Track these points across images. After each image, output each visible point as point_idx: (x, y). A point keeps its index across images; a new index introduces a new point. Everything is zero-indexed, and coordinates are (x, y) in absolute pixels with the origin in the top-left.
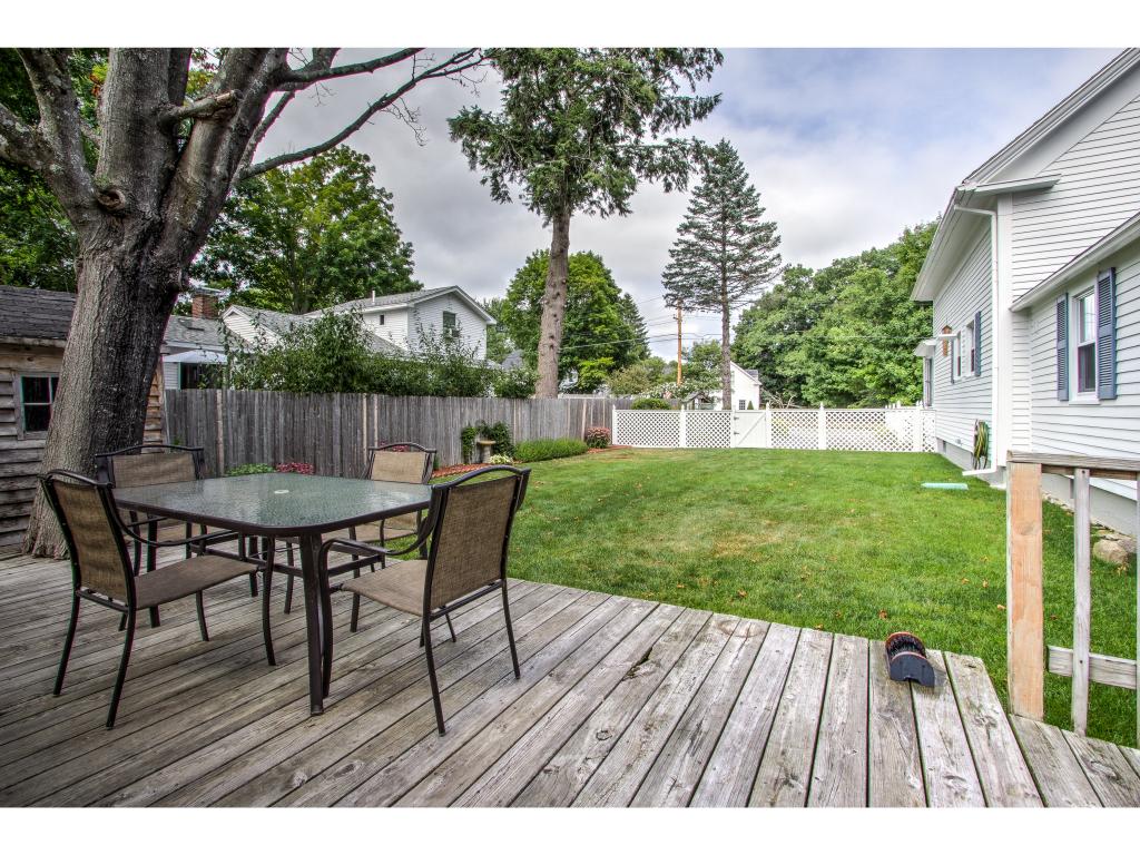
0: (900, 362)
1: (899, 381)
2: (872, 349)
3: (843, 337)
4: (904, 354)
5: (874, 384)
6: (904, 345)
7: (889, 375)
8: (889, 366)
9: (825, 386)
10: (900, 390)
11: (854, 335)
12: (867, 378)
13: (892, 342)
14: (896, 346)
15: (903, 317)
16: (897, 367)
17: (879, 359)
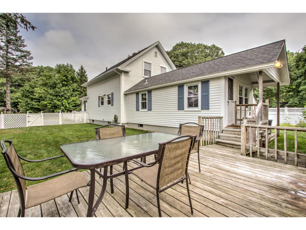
0: (58, 100)
1: (58, 105)
2: (49, 96)
3: (39, 91)
4: (59, 98)
5: (50, 106)
6: (60, 96)
7: (55, 103)
8: (55, 101)
9: (29, 106)
10: (58, 108)
11: (43, 91)
12: (48, 104)
13: (56, 94)
14: (57, 96)
15: (59, 88)
16: (57, 102)
17: (52, 99)
